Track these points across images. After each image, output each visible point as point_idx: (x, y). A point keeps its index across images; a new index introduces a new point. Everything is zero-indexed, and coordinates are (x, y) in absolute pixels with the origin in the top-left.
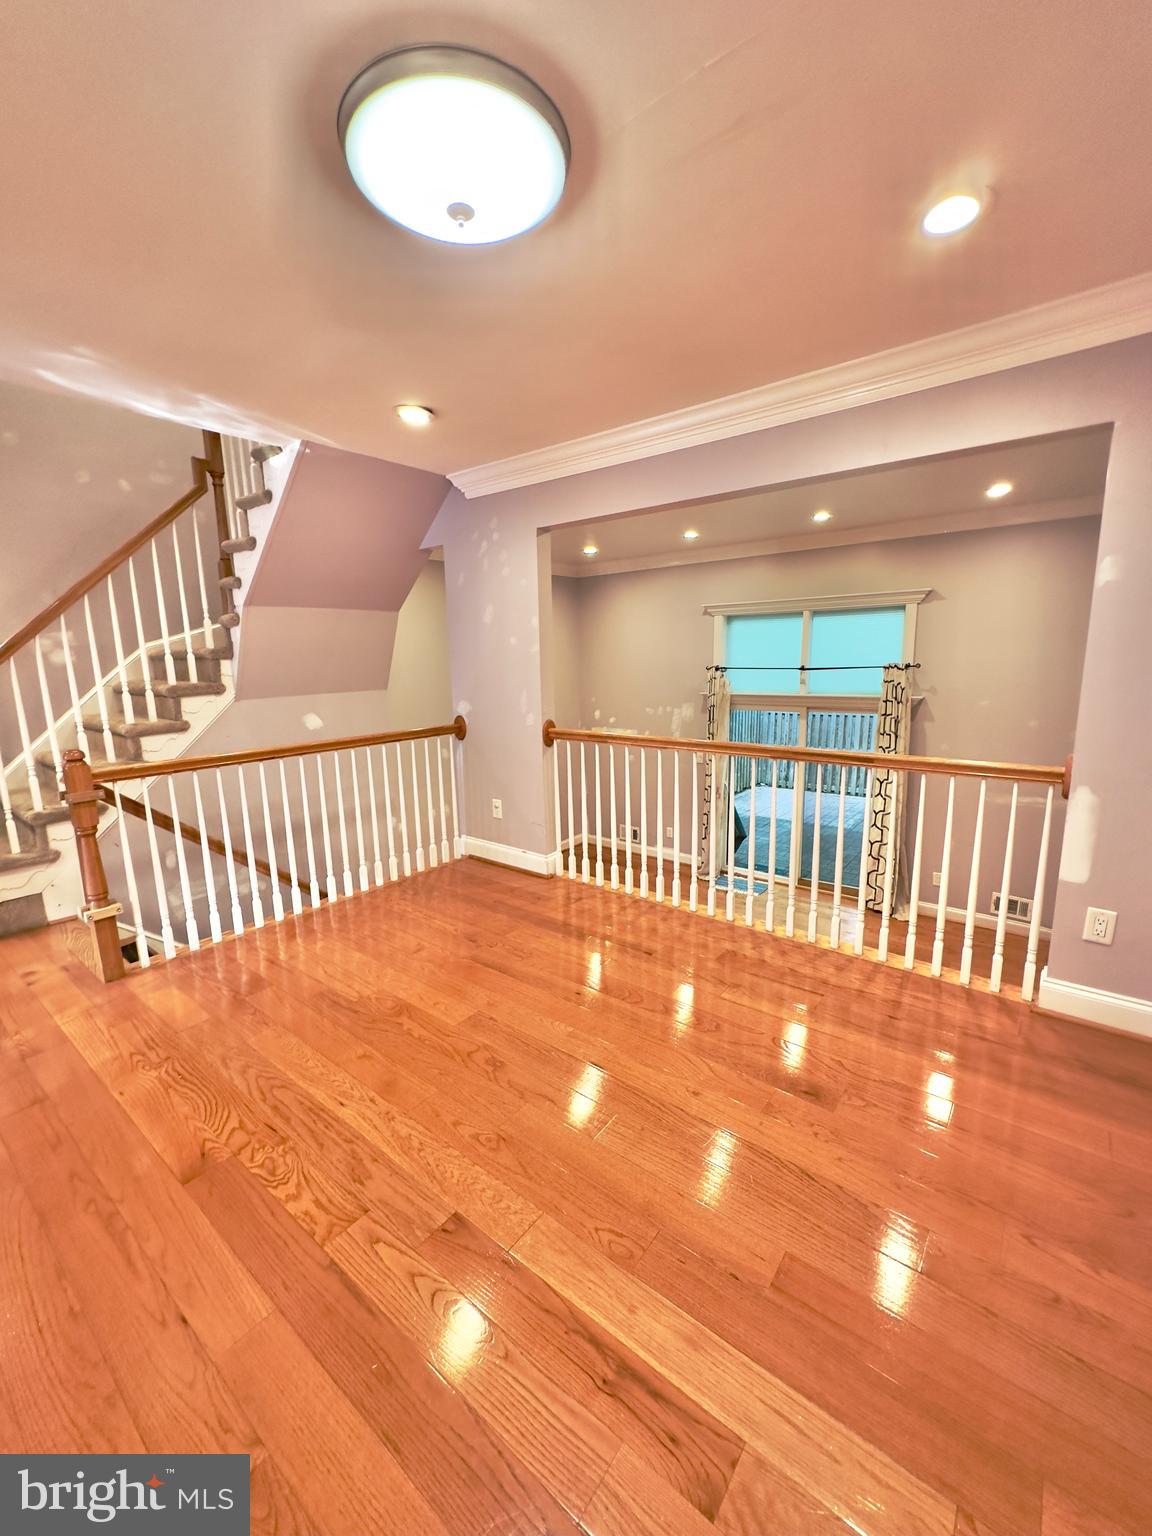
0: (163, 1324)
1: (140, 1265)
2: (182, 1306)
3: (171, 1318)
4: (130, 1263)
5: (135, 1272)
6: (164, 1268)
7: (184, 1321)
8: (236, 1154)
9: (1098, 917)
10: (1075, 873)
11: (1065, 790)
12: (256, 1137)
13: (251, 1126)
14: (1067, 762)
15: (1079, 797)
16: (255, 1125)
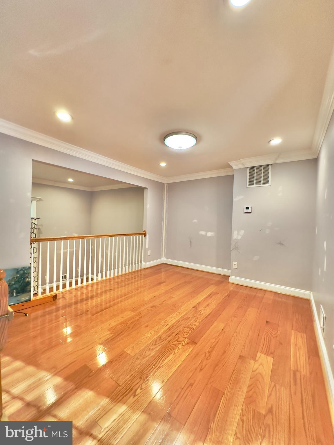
0: (224, 332)
1: (217, 340)
2: (221, 331)
3: (223, 331)
4: (218, 342)
5: (219, 340)
6: (216, 337)
7: (223, 330)
8: (186, 338)
9: (149, 252)
10: (147, 246)
11: (145, 235)
12: (180, 336)
13: (176, 339)
14: (144, 231)
15: (147, 236)
16: (176, 337)
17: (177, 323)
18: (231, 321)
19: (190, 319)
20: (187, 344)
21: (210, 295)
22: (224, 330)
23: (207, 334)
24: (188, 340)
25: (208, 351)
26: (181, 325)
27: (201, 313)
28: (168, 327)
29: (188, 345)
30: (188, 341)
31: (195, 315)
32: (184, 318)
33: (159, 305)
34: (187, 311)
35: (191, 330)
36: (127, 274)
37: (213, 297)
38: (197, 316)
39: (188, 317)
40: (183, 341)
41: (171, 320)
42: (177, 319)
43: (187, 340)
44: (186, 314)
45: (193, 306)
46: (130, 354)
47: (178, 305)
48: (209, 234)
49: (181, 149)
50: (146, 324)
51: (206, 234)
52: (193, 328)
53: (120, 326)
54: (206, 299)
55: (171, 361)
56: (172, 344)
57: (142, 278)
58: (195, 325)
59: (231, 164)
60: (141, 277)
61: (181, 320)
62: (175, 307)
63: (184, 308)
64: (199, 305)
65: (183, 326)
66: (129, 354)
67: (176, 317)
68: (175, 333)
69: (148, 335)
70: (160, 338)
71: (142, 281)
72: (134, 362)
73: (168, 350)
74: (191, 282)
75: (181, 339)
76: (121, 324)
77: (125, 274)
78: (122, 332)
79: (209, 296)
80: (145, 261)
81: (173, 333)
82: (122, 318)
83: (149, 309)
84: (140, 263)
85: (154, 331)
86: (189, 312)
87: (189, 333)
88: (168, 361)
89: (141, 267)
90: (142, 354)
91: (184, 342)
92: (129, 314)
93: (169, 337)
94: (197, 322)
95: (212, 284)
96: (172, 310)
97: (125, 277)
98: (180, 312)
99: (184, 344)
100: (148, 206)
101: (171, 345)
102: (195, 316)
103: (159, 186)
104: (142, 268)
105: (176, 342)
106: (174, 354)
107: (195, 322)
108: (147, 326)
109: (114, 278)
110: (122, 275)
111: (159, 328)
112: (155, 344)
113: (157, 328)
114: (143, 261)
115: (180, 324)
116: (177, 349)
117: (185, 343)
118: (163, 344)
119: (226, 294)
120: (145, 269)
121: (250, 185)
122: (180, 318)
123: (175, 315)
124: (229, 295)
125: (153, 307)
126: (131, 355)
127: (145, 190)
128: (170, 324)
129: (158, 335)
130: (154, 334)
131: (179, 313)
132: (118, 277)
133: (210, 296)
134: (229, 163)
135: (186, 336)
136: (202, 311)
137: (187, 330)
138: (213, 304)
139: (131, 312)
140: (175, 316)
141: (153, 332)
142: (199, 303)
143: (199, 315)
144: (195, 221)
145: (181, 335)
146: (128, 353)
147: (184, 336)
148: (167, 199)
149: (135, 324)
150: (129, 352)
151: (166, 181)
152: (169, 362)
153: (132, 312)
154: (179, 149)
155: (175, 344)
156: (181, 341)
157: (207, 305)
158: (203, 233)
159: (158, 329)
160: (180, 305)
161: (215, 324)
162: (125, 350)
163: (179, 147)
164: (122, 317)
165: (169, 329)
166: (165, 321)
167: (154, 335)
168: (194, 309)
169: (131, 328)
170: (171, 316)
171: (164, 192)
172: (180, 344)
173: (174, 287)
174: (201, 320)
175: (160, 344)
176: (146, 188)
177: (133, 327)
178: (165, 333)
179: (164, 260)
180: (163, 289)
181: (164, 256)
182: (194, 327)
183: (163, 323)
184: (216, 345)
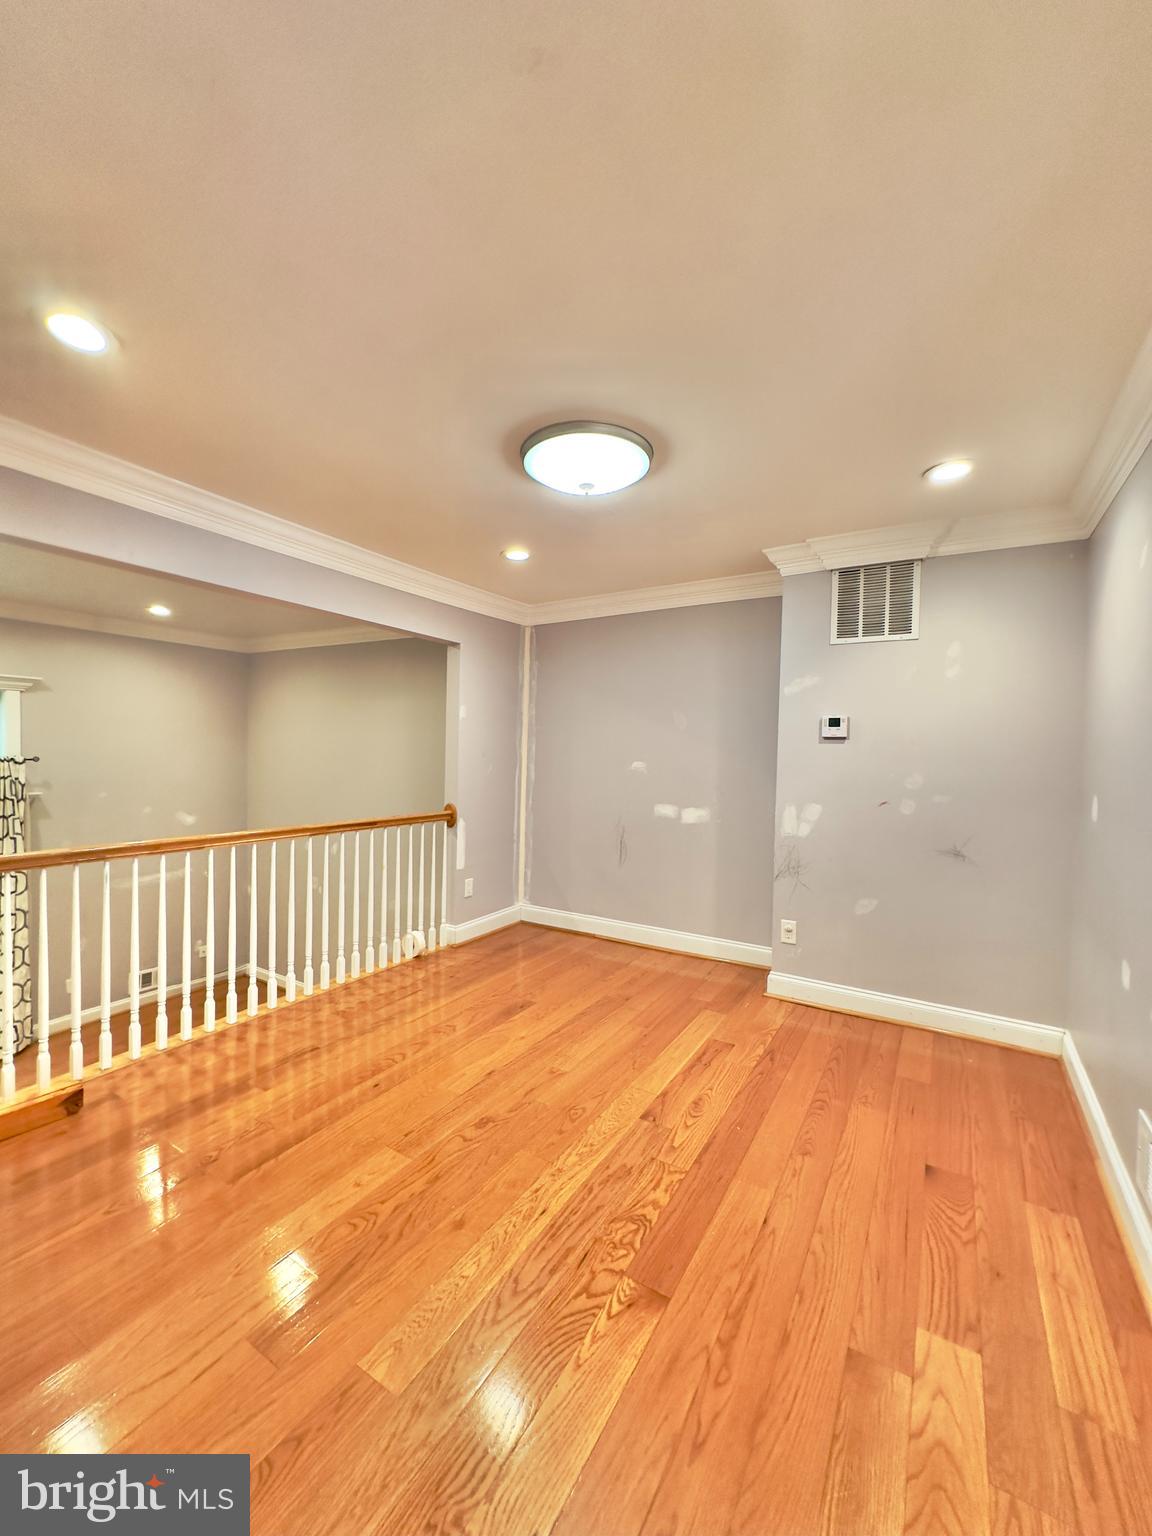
2: (759, 1228)
4: (752, 1287)
7: (765, 1221)
9: (469, 882)
10: (460, 864)
11: (452, 822)
12: (598, 1267)
13: (584, 1280)
14: (449, 807)
15: (461, 824)
16: (582, 1275)
17: (583, 1199)
18: (794, 1176)
19: (635, 1173)
20: (629, 1306)
21: (704, 1054)
22: (772, 1223)
23: (704, 1245)
24: (633, 1285)
25: (718, 1339)
26: (598, 1208)
27: (676, 1144)
28: (546, 1220)
29: (632, 1309)
30: (631, 1289)
31: (654, 1153)
32: (610, 1171)
33: (511, 1111)
34: (619, 1137)
35: (642, 1232)
36: (385, 974)
37: (714, 1064)
38: (661, 1158)
39: (625, 1166)
40: (611, 1291)
41: (557, 1186)
42: (583, 1176)
43: (626, 1286)
44: (616, 1152)
45: (642, 1111)
46: (385, 1384)
47: (584, 1109)
48: (691, 815)
49: (591, 492)
50: (456, 1215)
51: (679, 817)
52: (650, 1222)
53: (343, 1231)
54: (688, 1070)
55: (567, 1411)
56: (566, 1311)
57: (442, 991)
58: (655, 1204)
59: (773, 555)
60: (437, 987)
61: (600, 1184)
62: (570, 1120)
63: (606, 1122)
64: (663, 1103)
65: (605, 1213)
66: (381, 1387)
67: (578, 1168)
68: (579, 1252)
69: (464, 1274)
70: (516, 1281)
71: (443, 1002)
72: (405, 1430)
73: (548, 1350)
74: (627, 999)
75: (603, 1282)
76: (351, 1218)
77: (376, 975)
78: (351, 1265)
79: (699, 1059)
80: (453, 920)
81: (569, 1251)
82: (357, 1189)
83: (469, 1133)
84: (432, 929)
85: (490, 1247)
86: (626, 1139)
87: (631, 1244)
88: (554, 1412)
89: (438, 943)
90: (439, 1382)
91: (615, 1299)
92: (383, 1168)
93: (553, 1272)
94: (663, 1186)
95: (707, 1006)
96: (561, 1132)
97: (375, 990)
98: (592, 1145)
99: (616, 1308)
100: (462, 712)
101: (565, 1317)
102: (653, 1159)
103: (505, 637)
104: (443, 944)
105: (582, 1302)
106: (579, 1366)
107: (654, 1189)
108: (459, 1225)
109: (331, 996)
110: (362, 982)
111: (510, 1228)
112: (495, 1322)
113: (501, 1232)
114: (443, 920)
115: (596, 1203)
116: (587, 1340)
117: (620, 1301)
118: (530, 1311)
119: (760, 1051)
120: (454, 949)
121: (841, 634)
122: (594, 1173)
123: (573, 1159)
124: (770, 1054)
125: (482, 1123)
126: (391, 1388)
127: (451, 652)
128: (555, 1207)
129: (508, 1267)
130: (490, 1260)
131: (587, 1149)
132: (347, 987)
133: (702, 1061)
134: (764, 551)
135: (624, 1264)
136: (679, 1133)
137: (624, 1230)
138: (719, 1093)
139: (391, 1153)
140: (574, 1165)
141: (485, 1255)
142: (664, 1094)
143: (668, 1153)
144: (637, 765)
145: (602, 1261)
146: (375, 1381)
147: (616, 1266)
148: (534, 683)
149: (410, 1215)
150: (379, 1374)
151: (528, 617)
152: (557, 1413)
153: (400, 1156)
154: (582, 492)
155: (580, 1312)
156: (604, 1294)
157: (696, 1103)
158: (666, 810)
159: (506, 1232)
160: (590, 1105)
161: (733, 1195)
162: (363, 1364)
163: (585, 486)
164: (358, 1185)
165: (553, 1232)
166: (537, 1191)
167: (491, 1266)
168: (646, 1123)
169: (392, 1238)
170: (559, 1164)
171: (523, 658)
172: (599, 1307)
173: (563, 1027)
174: (677, 1177)
175: (516, 1316)
176: (455, 645)
177: (401, 1234)
178: (533, 1257)
179: (523, 909)
180: (521, 1034)
181: (525, 895)
182: (653, 1215)
183: (524, 1203)
184: (745, 1300)
